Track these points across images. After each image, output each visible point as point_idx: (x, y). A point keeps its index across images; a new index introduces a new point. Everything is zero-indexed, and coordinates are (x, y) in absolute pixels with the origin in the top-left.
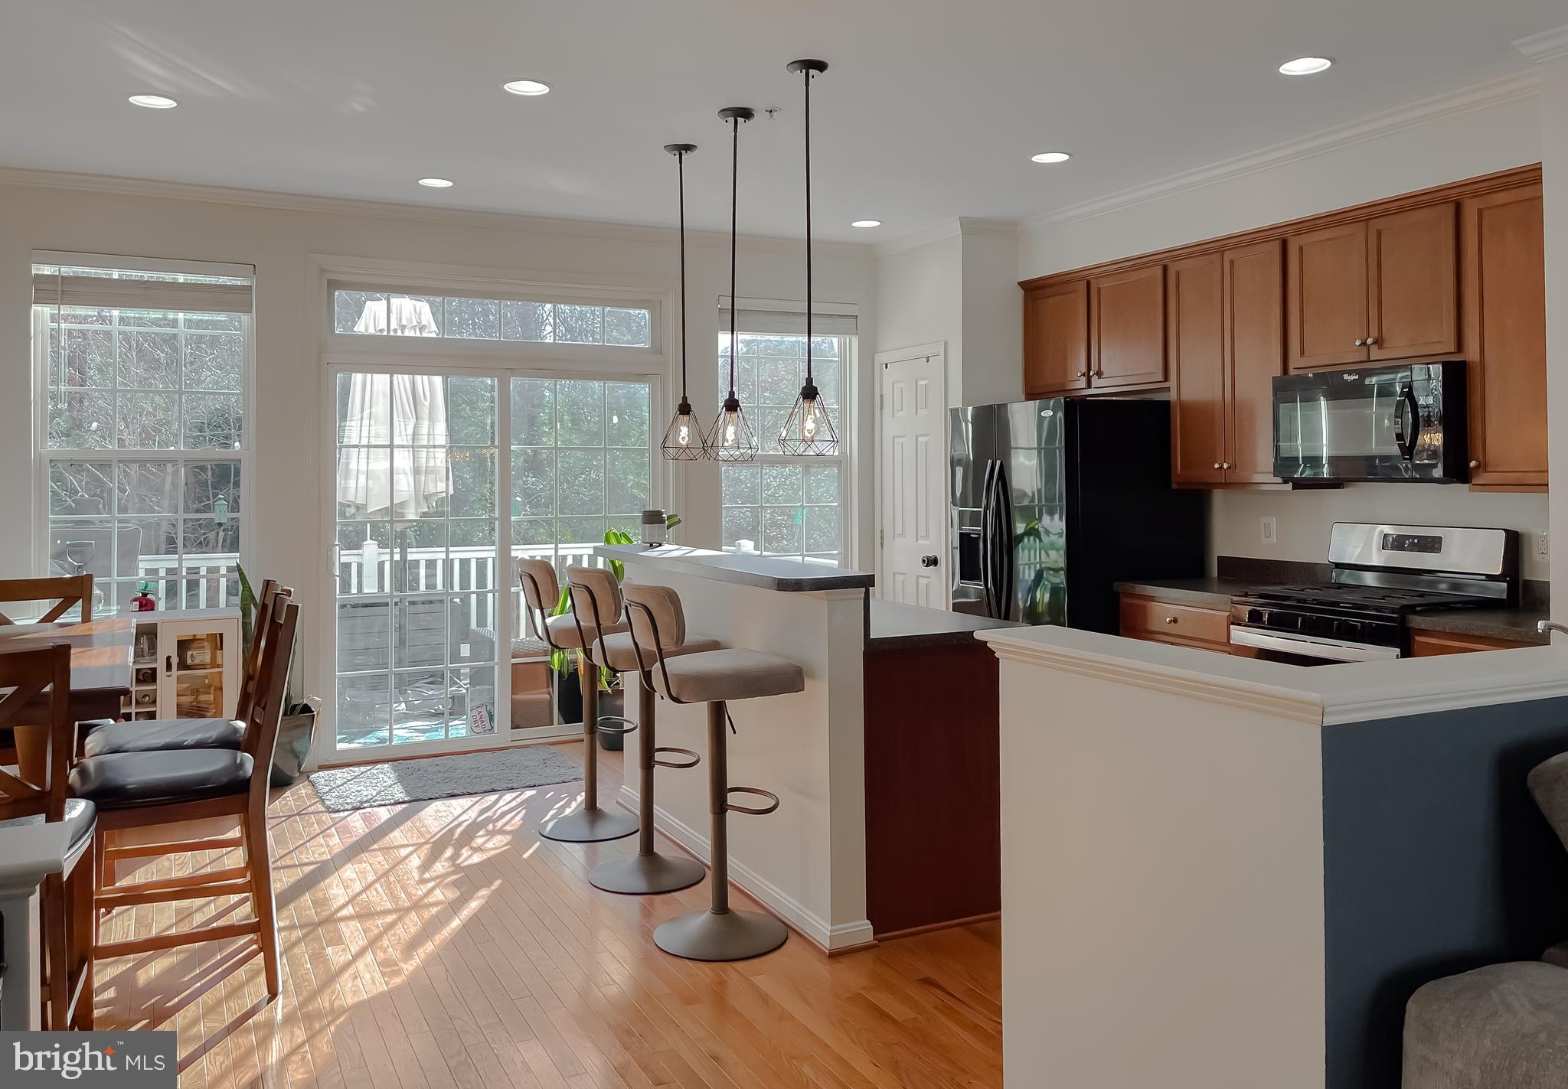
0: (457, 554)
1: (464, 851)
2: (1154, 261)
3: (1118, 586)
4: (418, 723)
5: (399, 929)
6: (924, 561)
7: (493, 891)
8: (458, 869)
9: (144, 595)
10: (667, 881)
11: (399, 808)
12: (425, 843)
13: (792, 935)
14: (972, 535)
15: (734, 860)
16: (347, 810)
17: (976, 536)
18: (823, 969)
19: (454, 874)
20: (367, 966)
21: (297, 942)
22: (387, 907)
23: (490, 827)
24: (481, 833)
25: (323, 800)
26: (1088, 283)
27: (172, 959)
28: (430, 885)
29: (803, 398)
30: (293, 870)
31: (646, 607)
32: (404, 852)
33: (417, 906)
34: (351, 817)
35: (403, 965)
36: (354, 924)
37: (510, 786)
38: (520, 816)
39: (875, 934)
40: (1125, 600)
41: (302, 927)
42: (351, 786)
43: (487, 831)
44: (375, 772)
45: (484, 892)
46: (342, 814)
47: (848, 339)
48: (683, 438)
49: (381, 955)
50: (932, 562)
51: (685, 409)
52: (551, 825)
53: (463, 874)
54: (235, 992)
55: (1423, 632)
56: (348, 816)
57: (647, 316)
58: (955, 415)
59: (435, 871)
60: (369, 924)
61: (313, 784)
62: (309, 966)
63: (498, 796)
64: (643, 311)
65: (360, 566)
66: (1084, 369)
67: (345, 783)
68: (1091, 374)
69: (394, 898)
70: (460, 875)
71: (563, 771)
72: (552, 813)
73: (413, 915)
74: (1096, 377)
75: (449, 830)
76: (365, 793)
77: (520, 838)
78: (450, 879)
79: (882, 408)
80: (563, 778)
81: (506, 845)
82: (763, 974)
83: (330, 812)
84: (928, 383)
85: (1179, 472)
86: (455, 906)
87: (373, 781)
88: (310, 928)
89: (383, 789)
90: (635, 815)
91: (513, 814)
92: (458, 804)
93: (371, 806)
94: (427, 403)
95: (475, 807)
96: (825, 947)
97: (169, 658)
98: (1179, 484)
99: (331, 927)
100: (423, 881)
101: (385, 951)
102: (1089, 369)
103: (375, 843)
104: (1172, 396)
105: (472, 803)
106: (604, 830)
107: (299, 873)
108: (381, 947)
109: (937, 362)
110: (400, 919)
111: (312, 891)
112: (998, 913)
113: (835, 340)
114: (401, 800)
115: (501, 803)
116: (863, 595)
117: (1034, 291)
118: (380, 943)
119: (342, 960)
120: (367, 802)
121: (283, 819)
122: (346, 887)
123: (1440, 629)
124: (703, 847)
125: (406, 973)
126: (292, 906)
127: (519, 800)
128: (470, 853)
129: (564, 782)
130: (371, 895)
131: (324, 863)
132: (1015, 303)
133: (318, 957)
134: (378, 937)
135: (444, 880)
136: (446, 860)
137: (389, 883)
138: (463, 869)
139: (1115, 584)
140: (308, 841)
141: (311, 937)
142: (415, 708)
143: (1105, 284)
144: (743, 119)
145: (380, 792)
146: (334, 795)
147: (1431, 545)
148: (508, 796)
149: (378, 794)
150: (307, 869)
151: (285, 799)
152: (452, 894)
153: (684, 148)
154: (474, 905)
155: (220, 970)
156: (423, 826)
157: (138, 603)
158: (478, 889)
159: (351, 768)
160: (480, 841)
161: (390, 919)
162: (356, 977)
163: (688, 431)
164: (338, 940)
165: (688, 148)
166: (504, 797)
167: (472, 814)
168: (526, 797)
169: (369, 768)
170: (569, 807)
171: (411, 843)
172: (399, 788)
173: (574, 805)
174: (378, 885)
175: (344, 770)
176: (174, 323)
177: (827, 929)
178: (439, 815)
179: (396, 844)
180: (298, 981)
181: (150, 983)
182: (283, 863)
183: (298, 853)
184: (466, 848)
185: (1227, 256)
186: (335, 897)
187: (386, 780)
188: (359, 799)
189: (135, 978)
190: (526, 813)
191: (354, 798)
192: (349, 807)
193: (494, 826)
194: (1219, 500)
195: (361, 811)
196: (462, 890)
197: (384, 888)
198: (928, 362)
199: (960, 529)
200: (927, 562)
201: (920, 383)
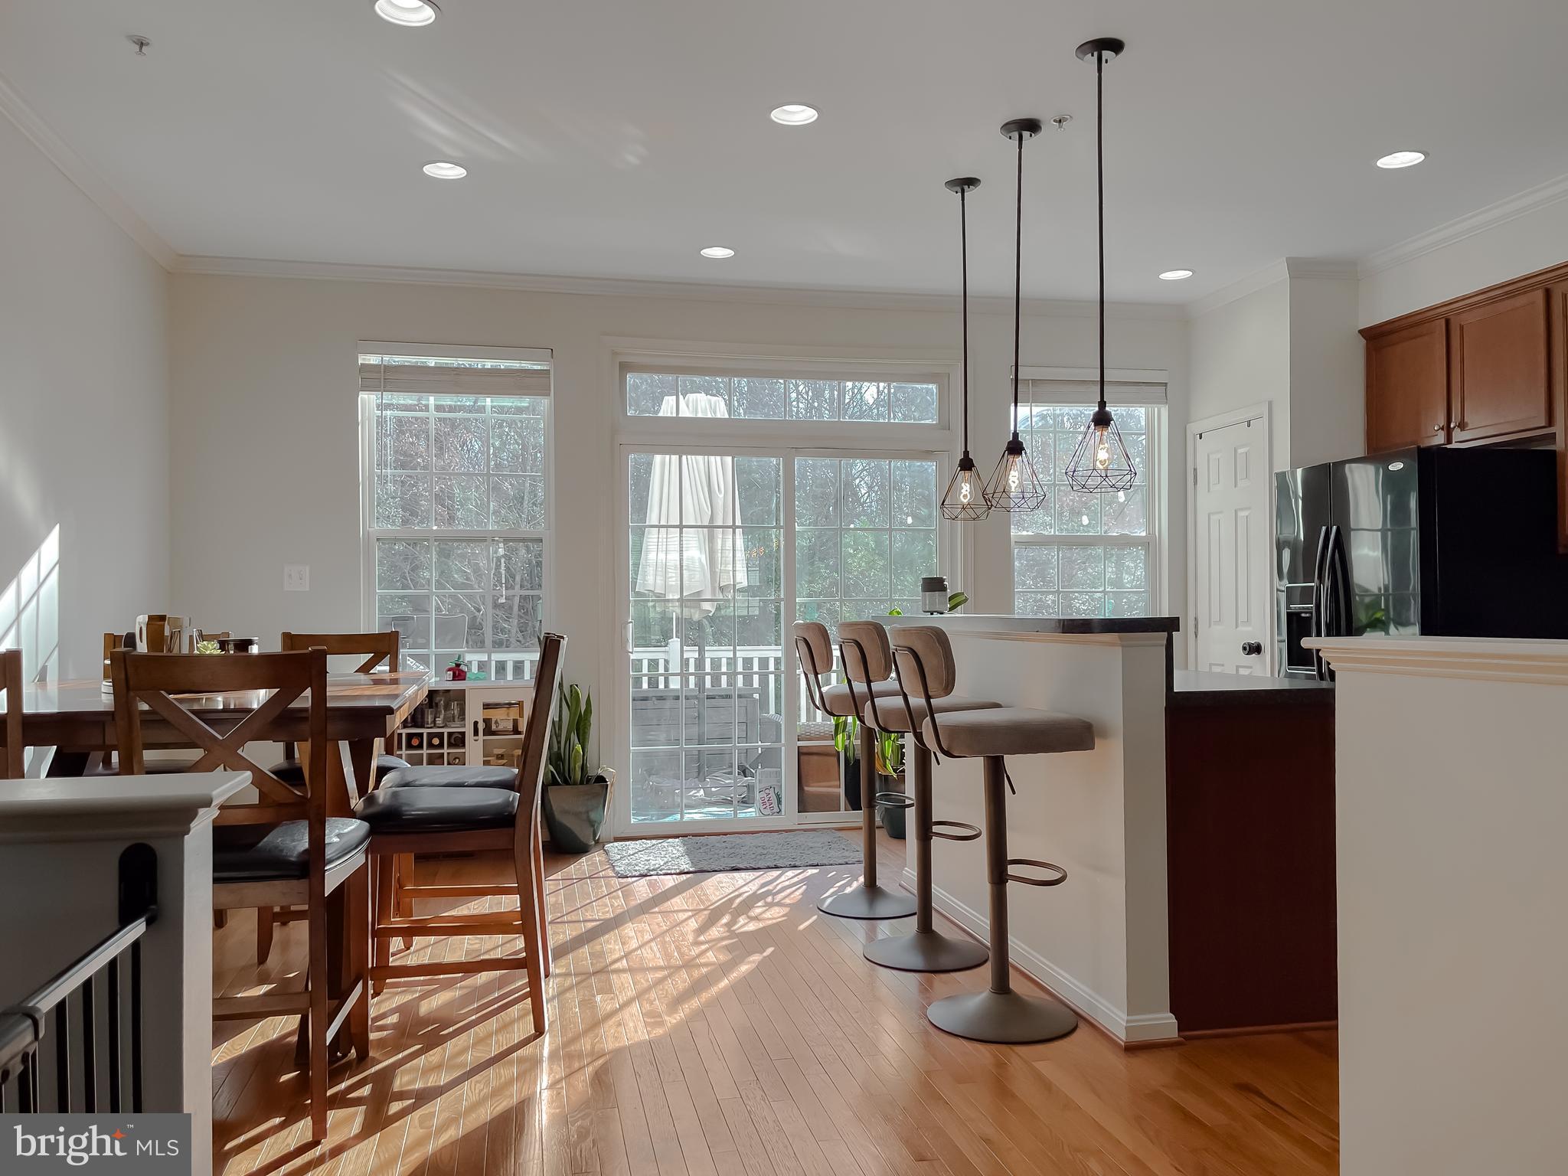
0: (756, 652)
1: (741, 919)
2: (1535, 283)
4: (715, 809)
5: (669, 985)
6: (1244, 649)
7: (765, 957)
8: (733, 934)
9: (458, 665)
10: (945, 961)
11: (684, 877)
12: (705, 909)
13: (1081, 1024)
14: (1303, 615)
15: (1015, 940)
16: (635, 877)
17: (1308, 615)
18: (1118, 1063)
19: (730, 939)
20: (632, 1015)
21: (570, 988)
22: (658, 964)
23: (769, 899)
24: (760, 904)
25: (614, 866)
26: (1448, 322)
27: (454, 994)
28: (703, 947)
29: (1095, 425)
30: (577, 924)
31: (914, 651)
32: (682, 916)
33: (689, 965)
34: (638, 883)
35: (667, 1018)
36: (627, 977)
37: (792, 863)
38: (801, 891)
39: (1180, 1030)
41: (576, 975)
42: (641, 856)
43: (766, 902)
44: (666, 844)
45: (756, 958)
46: (629, 880)
47: (1156, 409)
48: (965, 496)
49: (647, 1006)
50: (1255, 649)
51: (966, 464)
52: (829, 901)
53: (736, 940)
54: (505, 1027)
56: (637, 881)
57: (936, 390)
58: (1282, 483)
59: (710, 935)
60: (639, 977)
61: (607, 852)
62: (577, 1010)
63: (780, 872)
64: (930, 386)
65: (667, 662)
66: (1442, 422)
67: (636, 853)
68: (1452, 426)
69: (667, 956)
70: (734, 940)
71: (847, 854)
72: (832, 890)
73: (684, 974)
74: (1457, 430)
75: (729, 899)
76: (654, 862)
77: (798, 910)
78: (724, 943)
79: (1195, 483)
80: (846, 860)
81: (783, 916)
82: (1046, 1060)
83: (619, 877)
84: (1248, 451)
85: (1567, 533)
86: (724, 969)
87: (663, 853)
88: (584, 977)
89: (670, 860)
90: (914, 895)
91: (794, 888)
92: (740, 877)
93: (657, 875)
94: (721, 496)
95: (756, 880)
96: (1119, 1038)
97: (476, 723)
99: (603, 977)
100: (697, 943)
101: (651, 1003)
102: (1449, 421)
103: (656, 906)
104: (1559, 444)
105: (754, 877)
106: (883, 909)
107: (583, 928)
108: (648, 999)
110: (670, 976)
111: (591, 944)
112: (1333, 1023)
113: (1143, 410)
114: (686, 870)
115: (783, 878)
116: (1165, 642)
117: (1379, 339)
118: (647, 996)
119: (609, 1008)
120: (653, 870)
121: (575, 881)
122: (623, 944)
124: (981, 925)
125: (669, 1025)
126: (570, 956)
127: (801, 877)
128: (746, 921)
129: (847, 864)
130: (646, 953)
131: (606, 921)
132: (1354, 357)
133: (587, 1003)
134: (648, 990)
135: (717, 944)
136: (722, 926)
137: (664, 943)
138: (738, 935)
140: (594, 901)
141: (584, 984)
142: (712, 794)
143: (1468, 319)
144: (1029, 133)
145: (667, 862)
146: (624, 862)
148: (790, 873)
149: (665, 864)
150: (590, 925)
151: (580, 864)
152: (723, 957)
153: (966, 183)
154: (744, 968)
155: (496, 1006)
156: (704, 895)
157: (451, 673)
158: (750, 954)
159: (643, 841)
160: (758, 911)
161: (659, 975)
162: (620, 1025)
163: (970, 488)
164: (608, 989)
165: (971, 182)
166: (786, 874)
167: (753, 888)
168: (808, 874)
169: (661, 841)
170: (850, 886)
171: (691, 908)
172: (686, 859)
173: (855, 885)
174: (653, 944)
175: (637, 842)
176: (482, 409)
177: (1123, 1020)
178: (721, 886)
179: (676, 908)
180: (565, 1023)
181: (431, 1012)
182: (569, 919)
183: (583, 911)
184: (743, 917)
186: (612, 951)
187: (675, 852)
188: (647, 867)
189: (418, 1006)
190: (806, 889)
191: (642, 866)
192: (637, 874)
193: (773, 899)
195: (648, 878)
196: (734, 954)
197: (659, 946)
198: (1249, 426)
199: (1288, 607)
200: (1248, 648)
201: (1240, 451)
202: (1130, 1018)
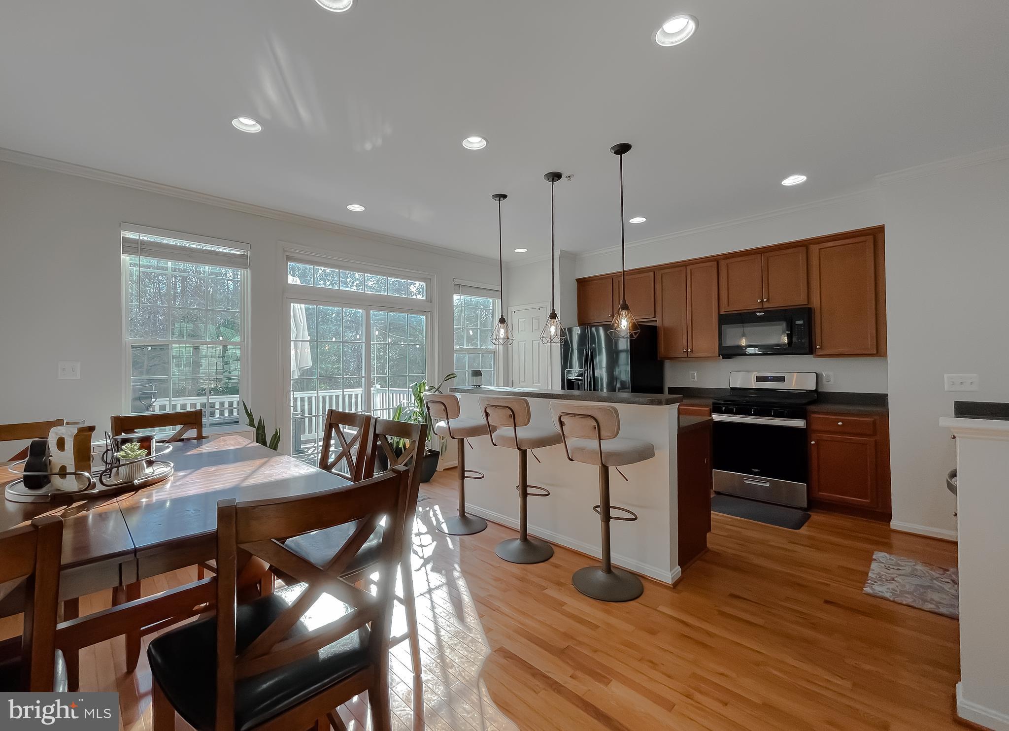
0: (347, 392)
2: (651, 270)
26: (613, 279)
51: (502, 321)
55: (814, 412)
57: (424, 285)
66: (611, 313)
85: (663, 353)
96: (665, 583)
98: (661, 358)
104: (658, 324)
109: (545, 310)
113: (492, 300)
117: (582, 283)
144: (557, 179)
147: (781, 379)
153: (502, 197)
177: (668, 574)
185: (689, 268)
194: (668, 365)
198: (539, 310)
201: (534, 319)
202: (673, 571)
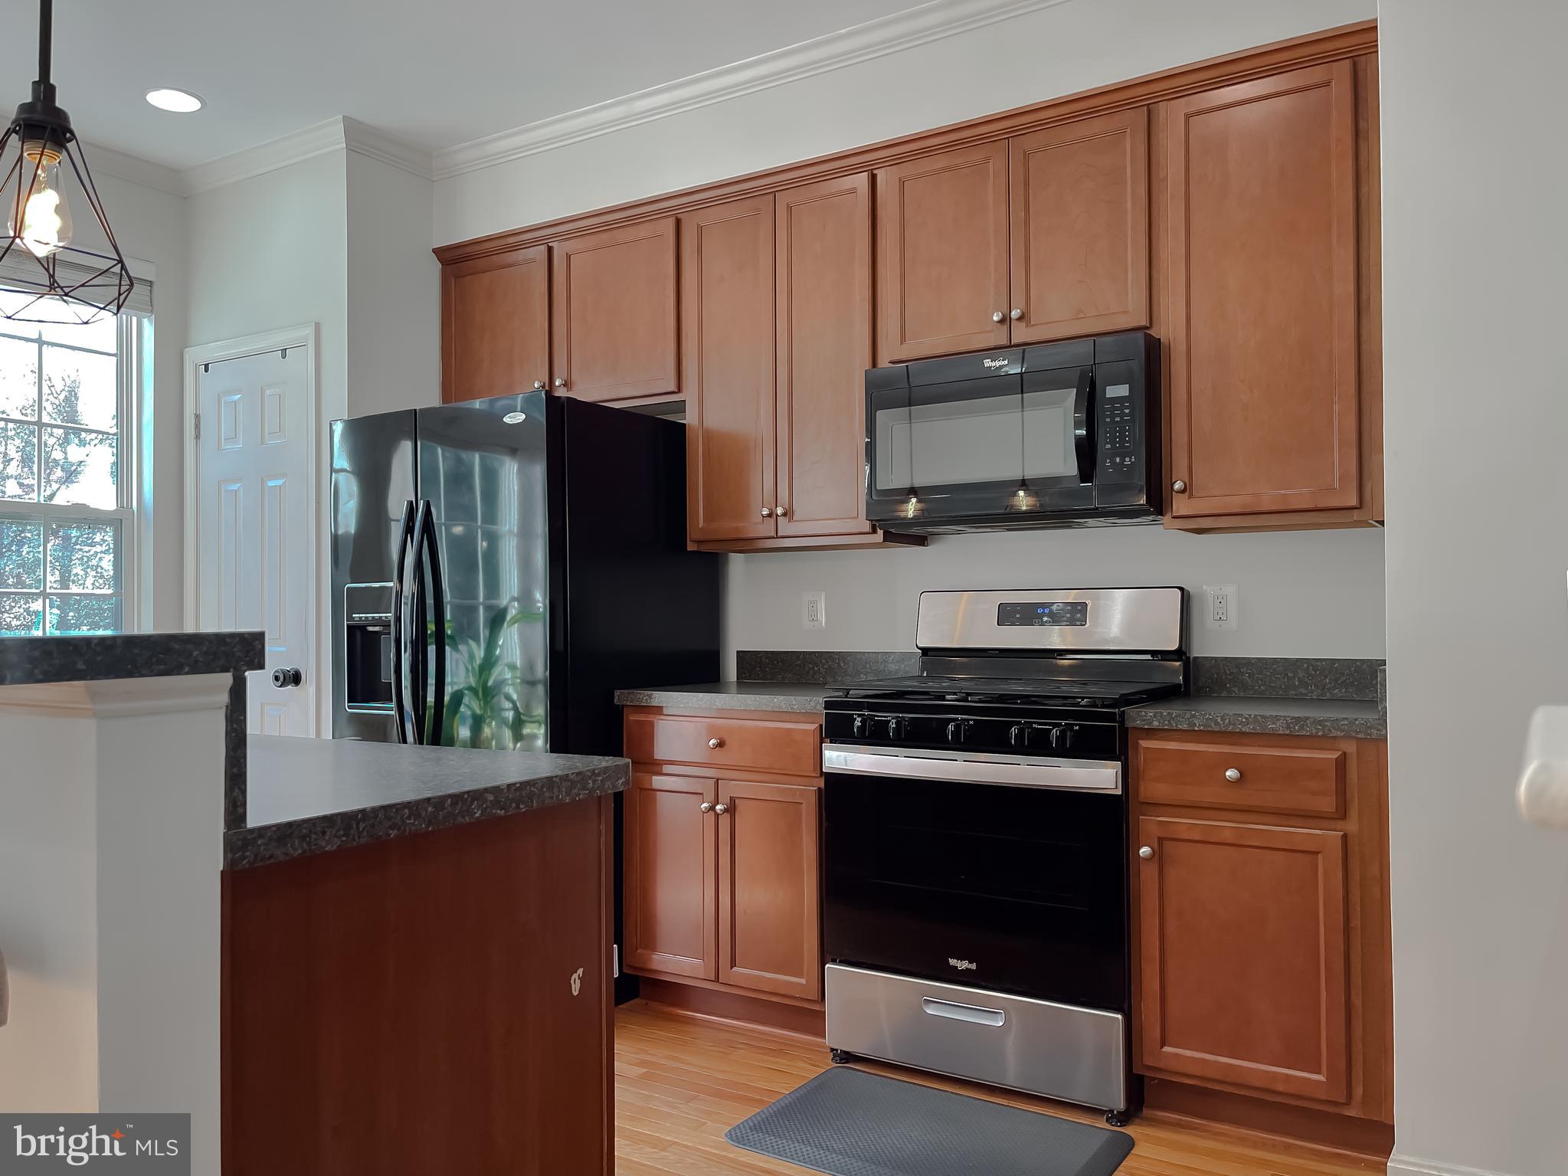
2: (662, 211)
3: (620, 696)
6: (277, 678)
14: (370, 629)
17: (378, 628)
26: (550, 248)
40: (632, 717)
47: (134, 319)
50: (292, 678)
55: (1151, 733)
66: (543, 378)
68: (557, 384)
74: (563, 389)
79: (197, 437)
84: (285, 392)
85: (701, 524)
98: (699, 542)
102: (551, 377)
104: (689, 414)
109: (302, 362)
116: (226, 699)
123: (1185, 727)
139: (617, 693)
143: (577, 247)
147: (1075, 614)
185: (783, 199)
198: (284, 356)
199: (350, 618)
200: (282, 679)
201: (268, 392)
